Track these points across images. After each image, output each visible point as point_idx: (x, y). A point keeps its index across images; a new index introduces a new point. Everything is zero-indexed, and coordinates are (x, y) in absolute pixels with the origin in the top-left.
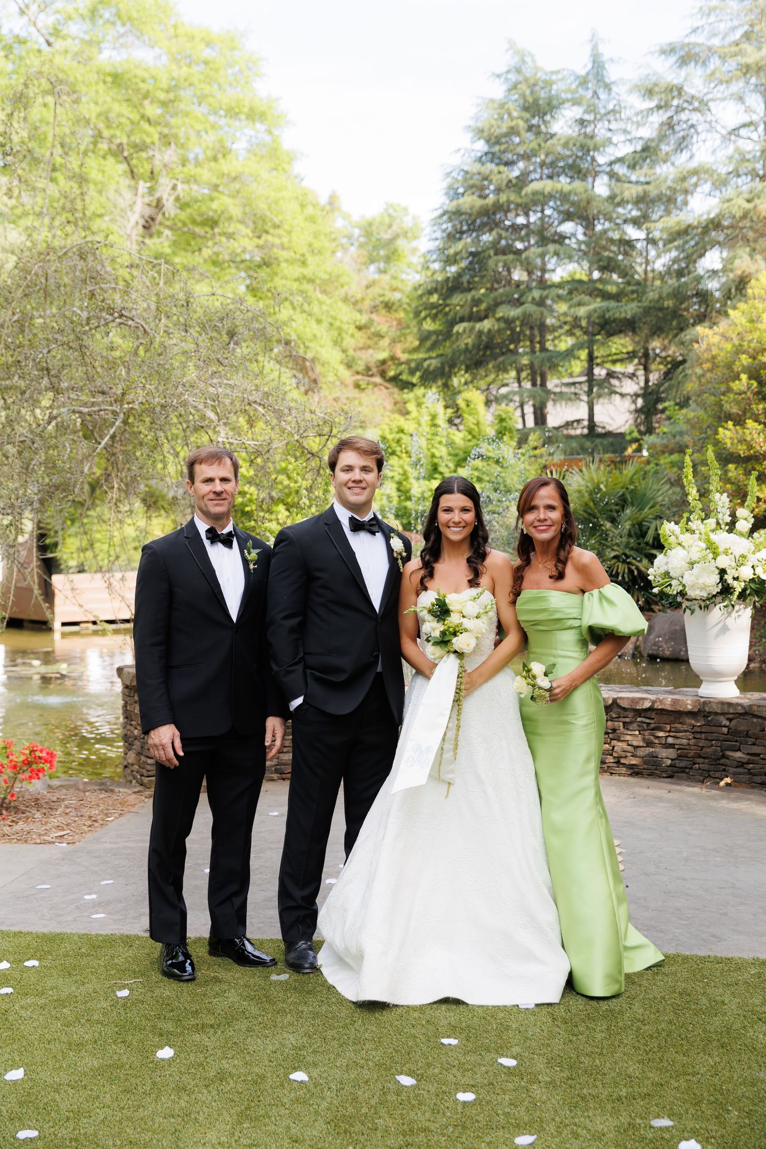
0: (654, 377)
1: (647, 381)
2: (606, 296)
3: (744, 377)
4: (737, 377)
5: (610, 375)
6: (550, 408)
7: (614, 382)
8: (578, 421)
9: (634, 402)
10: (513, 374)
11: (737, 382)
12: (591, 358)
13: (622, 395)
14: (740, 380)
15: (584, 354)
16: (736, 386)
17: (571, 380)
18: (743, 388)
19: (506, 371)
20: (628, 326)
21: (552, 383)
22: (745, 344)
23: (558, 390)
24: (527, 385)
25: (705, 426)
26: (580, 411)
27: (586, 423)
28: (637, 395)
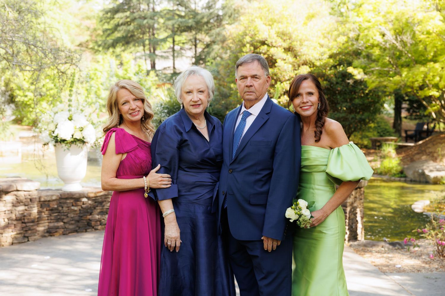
0: (199, 50)
1: (196, 51)
2: (180, 16)
3: (248, 45)
4: (244, 46)
5: (181, 49)
6: (157, 61)
7: (183, 51)
8: (169, 67)
9: (192, 60)
10: (142, 48)
11: (245, 48)
12: (174, 41)
13: (187, 57)
14: (246, 47)
15: (170, 40)
16: (244, 50)
17: (165, 51)
18: (248, 50)
19: (138, 46)
20: (189, 29)
21: (157, 52)
22: (248, 32)
23: (160, 54)
24: (148, 52)
25: (230, 66)
26: (169, 63)
27: (172, 68)
28: (192, 57)
